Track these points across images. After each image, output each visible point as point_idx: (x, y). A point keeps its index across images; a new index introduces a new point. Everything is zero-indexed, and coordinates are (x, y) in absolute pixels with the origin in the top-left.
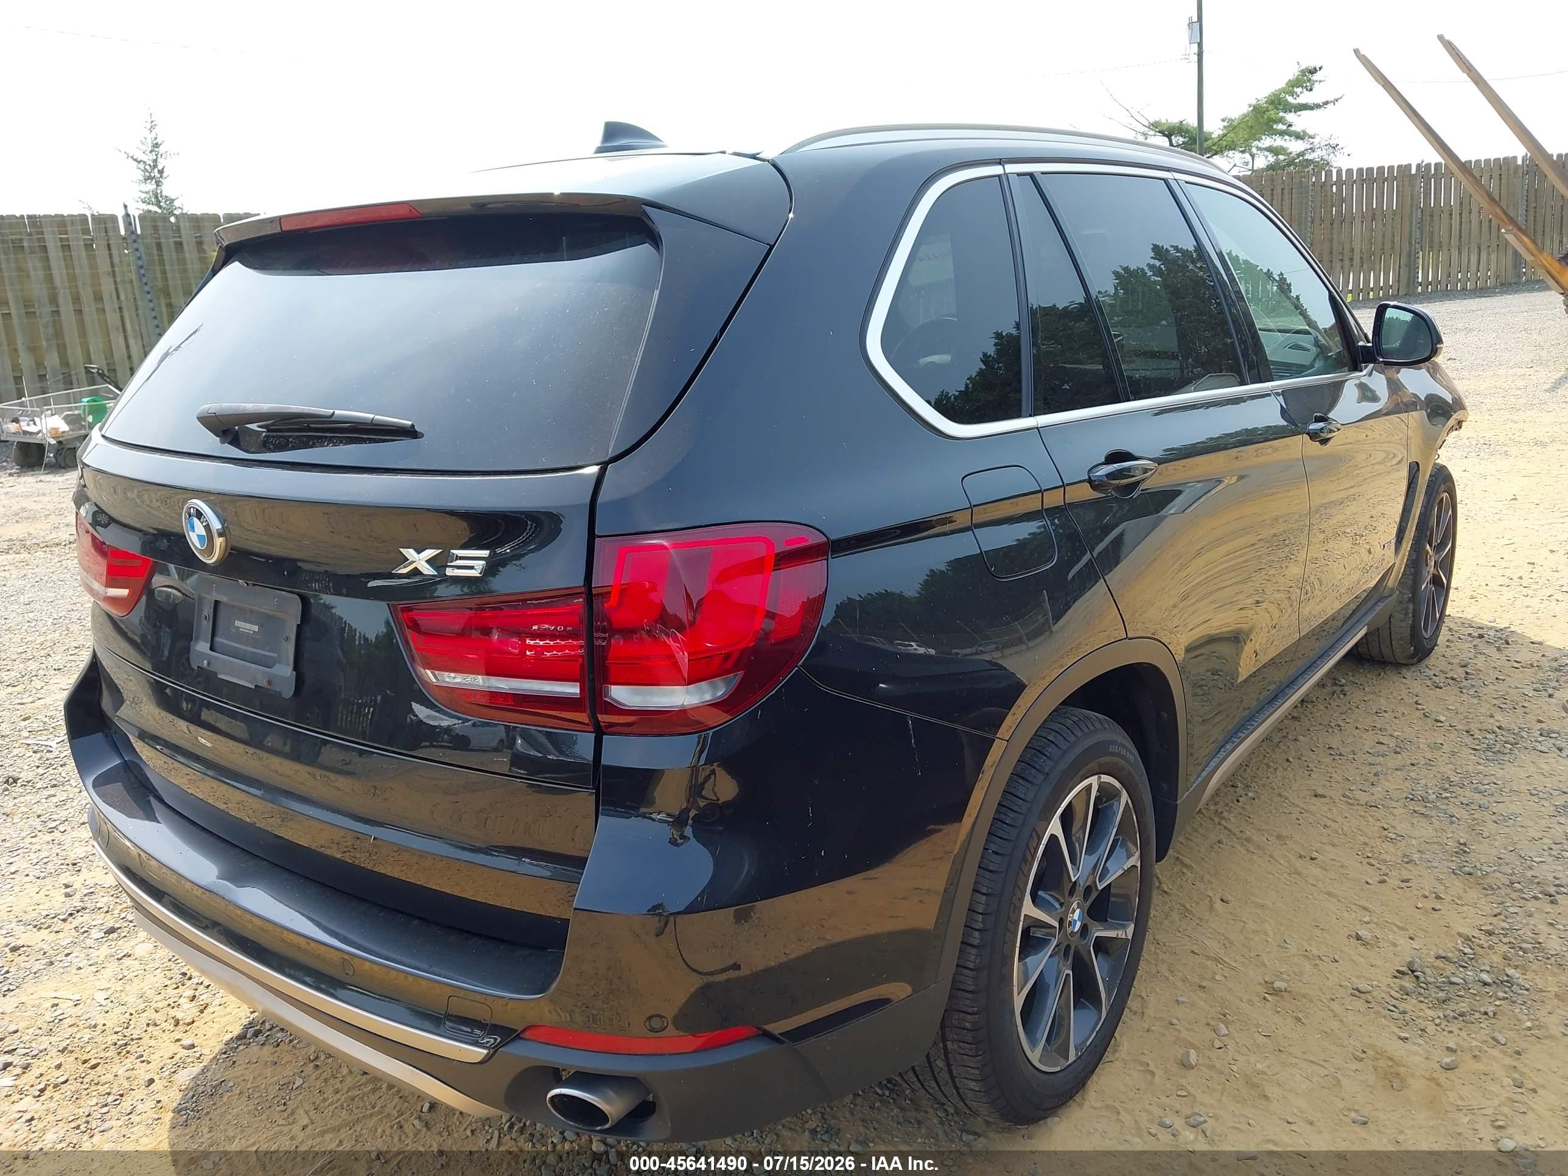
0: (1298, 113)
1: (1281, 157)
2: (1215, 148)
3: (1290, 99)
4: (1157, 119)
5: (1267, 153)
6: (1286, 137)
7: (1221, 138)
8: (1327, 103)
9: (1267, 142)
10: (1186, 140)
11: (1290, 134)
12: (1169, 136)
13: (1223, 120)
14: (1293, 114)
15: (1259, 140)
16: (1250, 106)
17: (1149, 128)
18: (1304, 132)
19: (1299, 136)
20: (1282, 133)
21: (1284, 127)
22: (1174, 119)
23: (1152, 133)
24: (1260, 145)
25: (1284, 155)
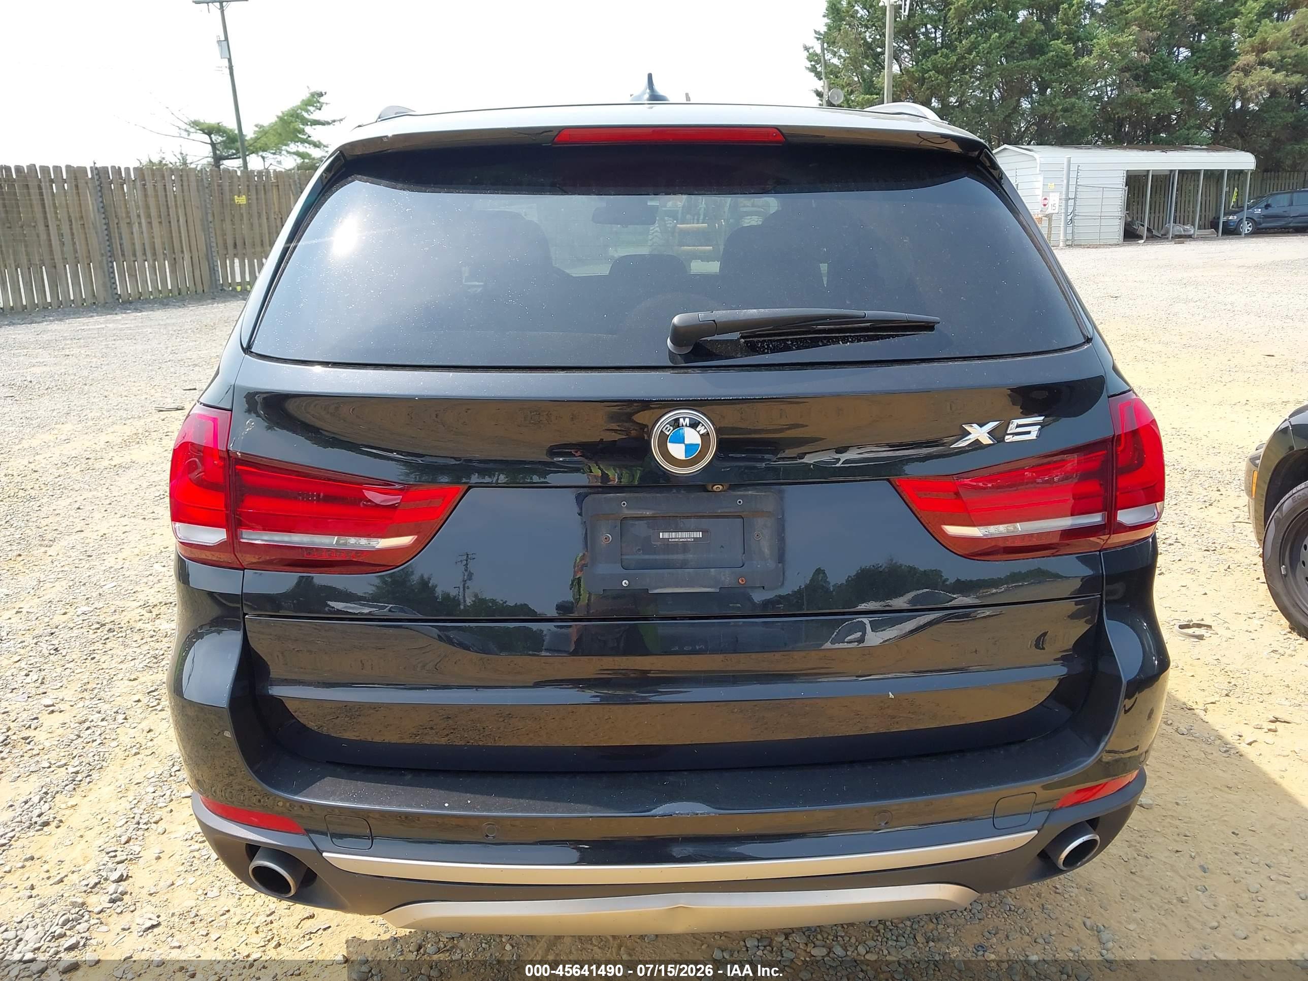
0: (314, 127)
1: (306, 161)
2: (251, 148)
3: (305, 115)
4: (197, 119)
5: (295, 157)
6: (306, 145)
7: (256, 139)
8: (334, 121)
9: (293, 147)
10: (224, 139)
11: (310, 143)
12: (209, 134)
13: (256, 126)
14: (309, 127)
15: (287, 145)
16: (278, 117)
17: (190, 125)
18: (319, 141)
19: (317, 145)
20: (303, 141)
21: (305, 137)
22: (211, 120)
23: (192, 130)
24: (289, 149)
25: (309, 159)
